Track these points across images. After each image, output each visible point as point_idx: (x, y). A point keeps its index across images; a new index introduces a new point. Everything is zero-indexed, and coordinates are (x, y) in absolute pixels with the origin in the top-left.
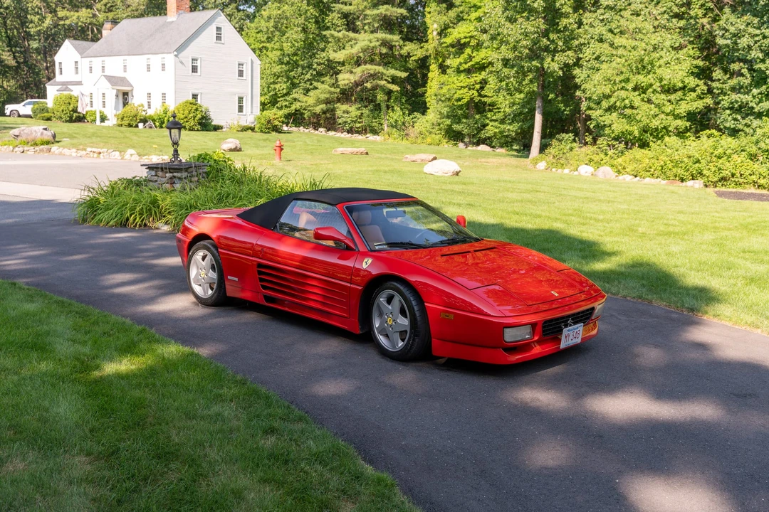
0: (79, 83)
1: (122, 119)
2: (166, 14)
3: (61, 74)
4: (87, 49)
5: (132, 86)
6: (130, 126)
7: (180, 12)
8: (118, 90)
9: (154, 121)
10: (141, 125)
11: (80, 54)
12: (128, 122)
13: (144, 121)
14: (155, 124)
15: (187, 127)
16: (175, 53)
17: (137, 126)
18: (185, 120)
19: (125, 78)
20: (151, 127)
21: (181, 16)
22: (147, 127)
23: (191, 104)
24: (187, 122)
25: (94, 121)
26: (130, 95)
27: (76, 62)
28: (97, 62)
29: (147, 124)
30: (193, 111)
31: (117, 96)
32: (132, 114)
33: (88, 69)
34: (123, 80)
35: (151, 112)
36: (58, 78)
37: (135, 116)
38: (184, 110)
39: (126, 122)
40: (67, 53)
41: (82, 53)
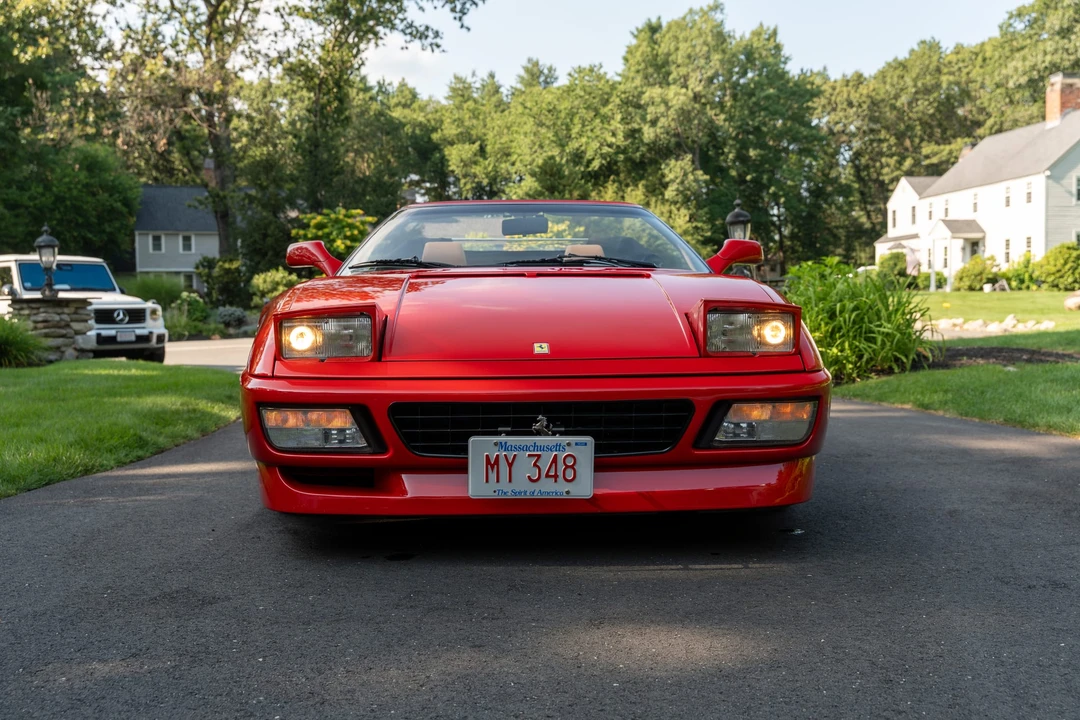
0: (915, 236)
1: (961, 279)
2: (1044, 118)
3: (894, 226)
4: (929, 186)
5: (983, 231)
6: (971, 289)
7: (1068, 110)
8: (966, 240)
9: (1008, 280)
10: (987, 288)
11: (920, 194)
12: (968, 283)
13: (993, 281)
14: (1009, 284)
15: (1061, 286)
16: (1048, 173)
17: (981, 289)
18: (1058, 275)
19: (974, 221)
20: (1003, 290)
21: (1069, 117)
22: (998, 290)
23: (1069, 248)
24: (1062, 277)
25: (927, 287)
26: (980, 244)
27: (914, 208)
28: (938, 203)
29: (997, 285)
30: (1072, 259)
31: (964, 249)
32: (976, 271)
33: (928, 214)
34: (972, 225)
35: (1004, 268)
36: (892, 232)
37: (981, 274)
38: (1056, 260)
39: (966, 283)
40: (903, 198)
41: (921, 192)
